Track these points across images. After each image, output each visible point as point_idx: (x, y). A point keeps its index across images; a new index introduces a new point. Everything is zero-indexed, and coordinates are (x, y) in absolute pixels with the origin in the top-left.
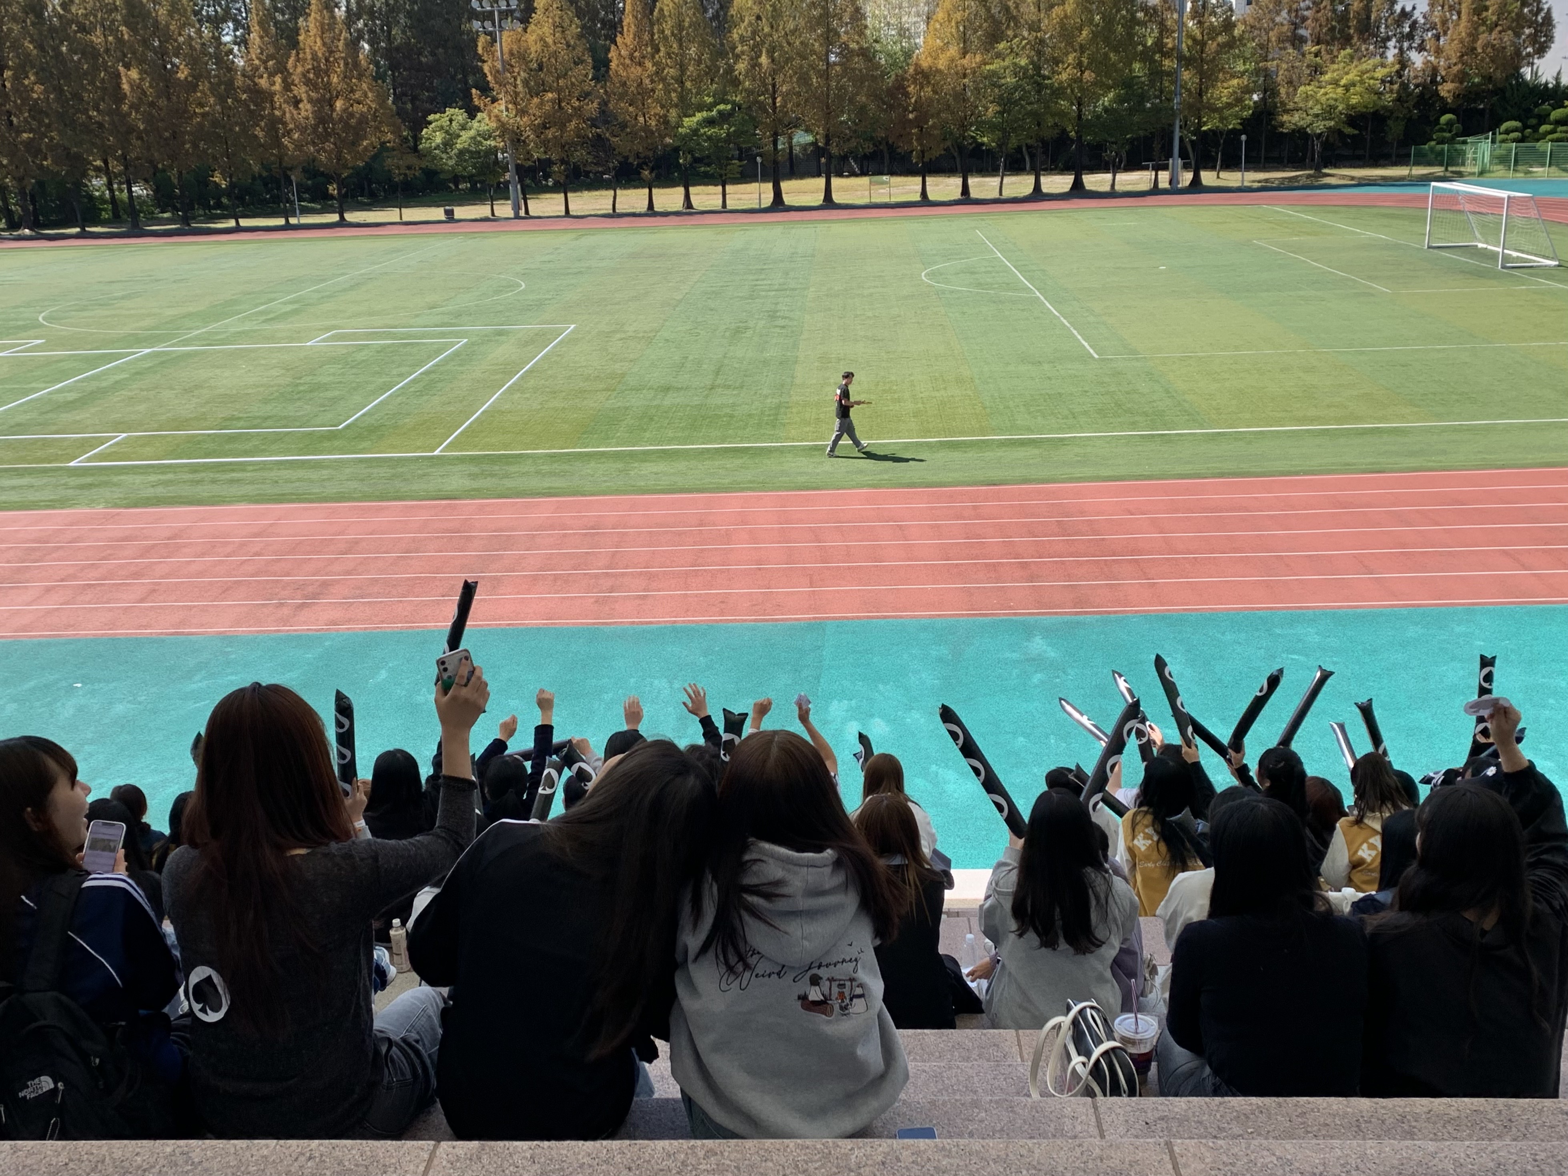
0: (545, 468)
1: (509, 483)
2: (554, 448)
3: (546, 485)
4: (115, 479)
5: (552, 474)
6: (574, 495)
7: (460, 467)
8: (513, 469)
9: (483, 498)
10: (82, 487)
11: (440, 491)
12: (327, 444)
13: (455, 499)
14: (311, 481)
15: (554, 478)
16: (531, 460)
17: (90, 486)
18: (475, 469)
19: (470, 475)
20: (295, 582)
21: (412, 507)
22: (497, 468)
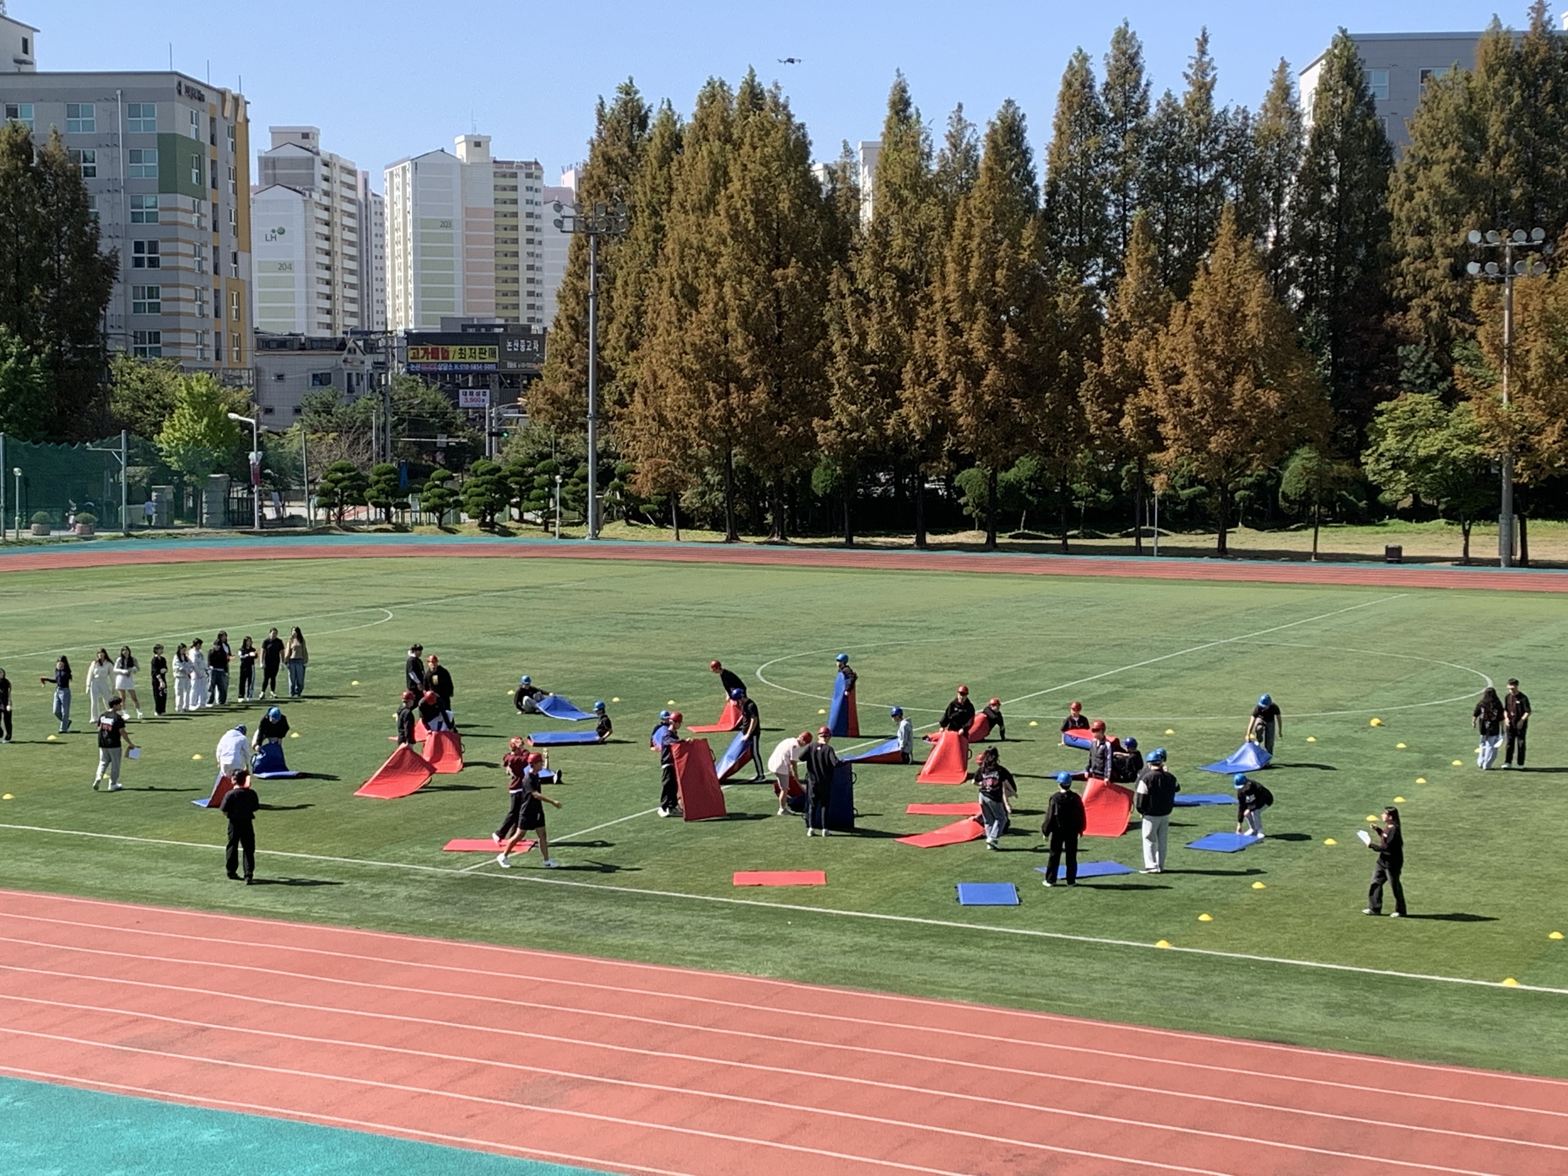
0: (1459, 1012)
1: (1390, 1029)
2: (1483, 978)
3: (1454, 1043)
4: (797, 933)
5: (1470, 1024)
6: (1499, 1069)
7: (1317, 989)
8: (1404, 1005)
9: (1340, 1051)
10: (747, 940)
11: (1271, 1025)
12: (1111, 919)
13: (1294, 1044)
14: (1074, 977)
15: (1471, 1032)
16: (1436, 994)
17: (757, 940)
18: (1337, 995)
19: (1328, 1005)
20: (1008, 1148)
21: (1221, 1048)
22: (1376, 999)
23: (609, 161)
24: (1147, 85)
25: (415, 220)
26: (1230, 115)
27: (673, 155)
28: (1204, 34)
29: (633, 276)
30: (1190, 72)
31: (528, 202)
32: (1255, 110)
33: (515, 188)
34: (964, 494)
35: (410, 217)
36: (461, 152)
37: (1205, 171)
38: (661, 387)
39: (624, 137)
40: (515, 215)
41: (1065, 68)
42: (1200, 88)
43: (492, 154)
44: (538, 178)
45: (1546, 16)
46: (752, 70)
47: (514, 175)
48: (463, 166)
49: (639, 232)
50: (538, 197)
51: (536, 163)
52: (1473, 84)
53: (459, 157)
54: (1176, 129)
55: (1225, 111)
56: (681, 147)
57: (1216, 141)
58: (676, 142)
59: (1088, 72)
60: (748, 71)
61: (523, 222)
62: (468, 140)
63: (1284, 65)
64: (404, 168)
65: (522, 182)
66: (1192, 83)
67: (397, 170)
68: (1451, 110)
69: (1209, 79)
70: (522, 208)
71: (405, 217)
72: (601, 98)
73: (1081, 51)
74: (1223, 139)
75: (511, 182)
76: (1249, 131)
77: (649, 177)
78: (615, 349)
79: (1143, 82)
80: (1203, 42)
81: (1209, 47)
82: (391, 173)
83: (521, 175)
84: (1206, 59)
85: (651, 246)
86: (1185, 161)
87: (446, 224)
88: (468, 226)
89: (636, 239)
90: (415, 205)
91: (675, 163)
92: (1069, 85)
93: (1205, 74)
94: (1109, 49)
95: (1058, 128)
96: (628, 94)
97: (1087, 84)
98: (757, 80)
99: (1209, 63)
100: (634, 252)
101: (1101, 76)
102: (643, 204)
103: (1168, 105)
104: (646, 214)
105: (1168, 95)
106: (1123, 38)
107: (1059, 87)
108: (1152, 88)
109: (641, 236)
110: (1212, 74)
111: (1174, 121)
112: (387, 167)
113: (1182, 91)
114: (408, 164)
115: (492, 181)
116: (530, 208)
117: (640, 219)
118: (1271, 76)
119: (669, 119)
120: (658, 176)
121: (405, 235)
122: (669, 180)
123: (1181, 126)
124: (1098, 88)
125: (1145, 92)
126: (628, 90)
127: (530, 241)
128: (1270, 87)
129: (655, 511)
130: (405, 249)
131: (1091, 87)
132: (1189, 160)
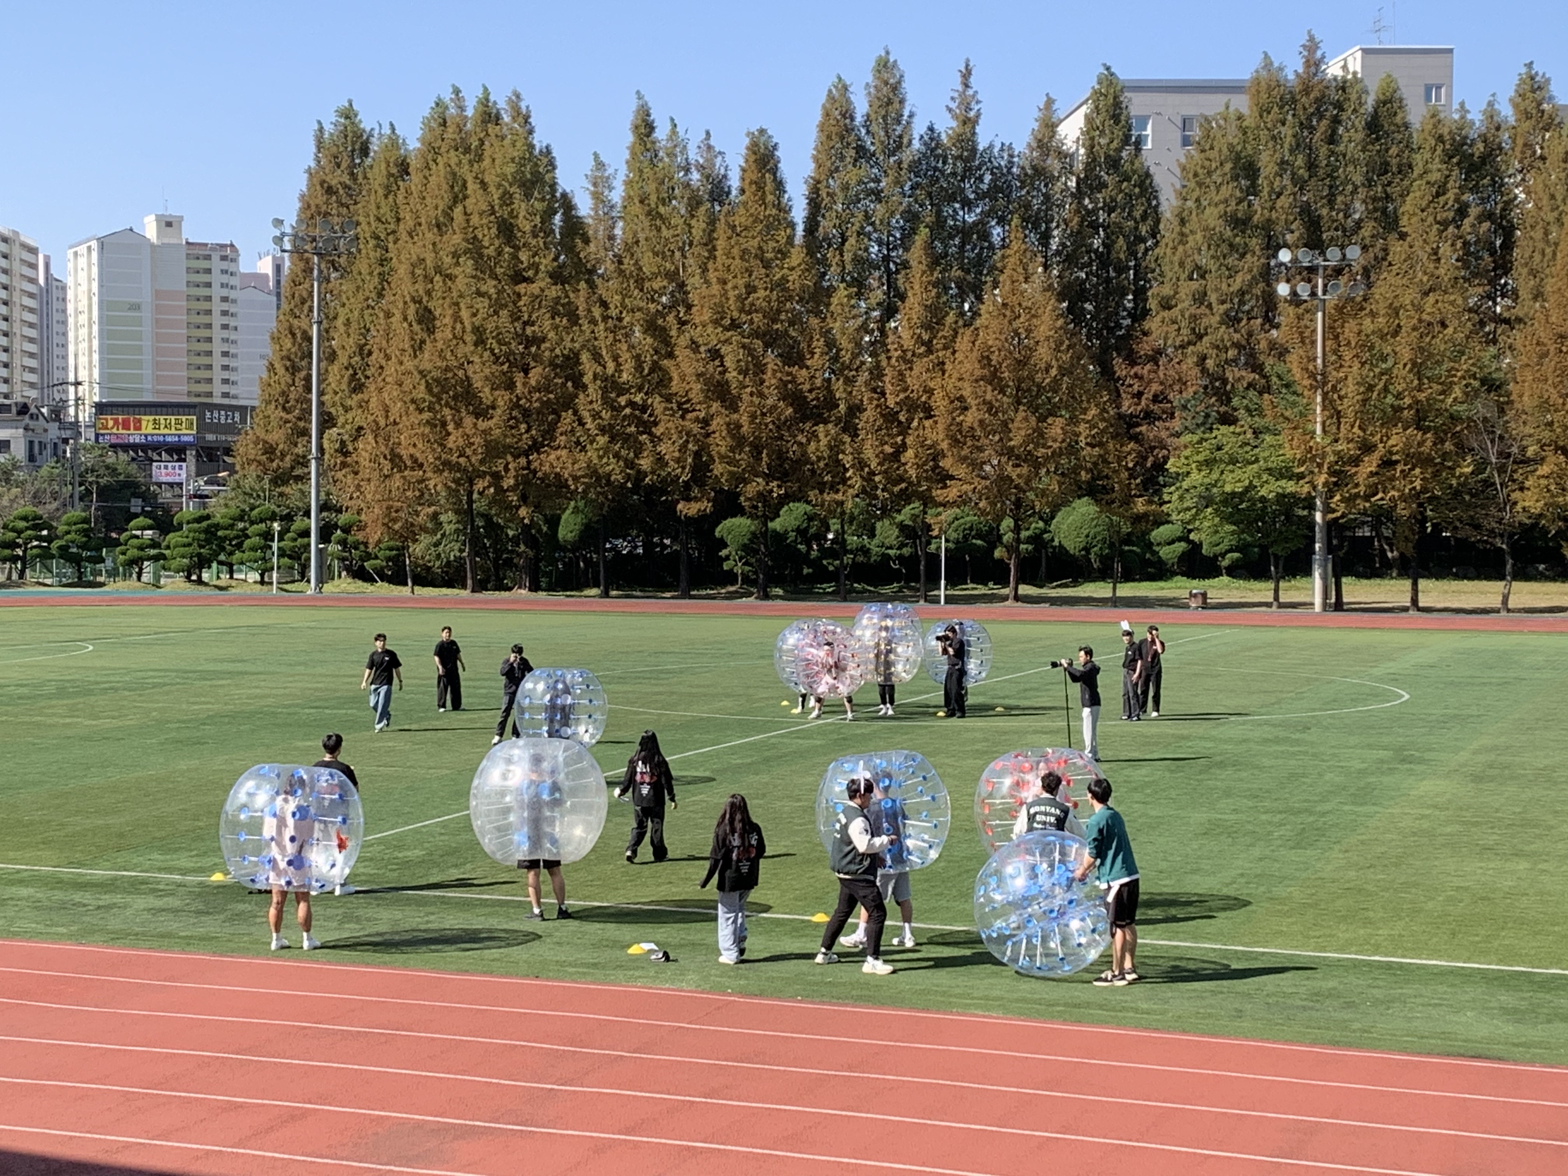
23: (330, 191)
24: (911, 116)
25: (101, 302)
26: (996, 150)
27: (401, 183)
28: (967, 66)
29: (356, 313)
30: (954, 106)
31: (222, 285)
32: (1020, 147)
33: (209, 271)
34: (725, 546)
35: (95, 299)
36: (151, 231)
37: (970, 211)
38: (395, 423)
39: (344, 165)
40: (209, 299)
41: (823, 98)
42: (965, 123)
43: (184, 237)
44: (234, 260)
45: (1319, 54)
46: (486, 89)
47: (208, 257)
48: (152, 246)
49: (362, 265)
50: (233, 281)
51: (232, 245)
52: (1245, 124)
53: (148, 236)
54: (940, 165)
55: (991, 146)
56: (408, 174)
57: (980, 179)
58: (404, 168)
59: (849, 101)
60: (481, 90)
61: (217, 306)
62: (159, 218)
63: (1050, 102)
64: (89, 248)
65: (216, 264)
66: (955, 117)
67: (82, 249)
68: (1225, 150)
69: (972, 114)
70: (217, 292)
71: (90, 299)
72: (319, 123)
73: (840, 79)
74: (988, 178)
75: (204, 264)
76: (1014, 170)
77: (373, 207)
78: (336, 393)
79: (906, 113)
80: (967, 75)
81: (972, 80)
82: (76, 254)
83: (216, 257)
84: (970, 92)
85: (376, 280)
86: (952, 199)
87: (136, 307)
88: (158, 309)
89: (360, 273)
90: (101, 286)
91: (402, 190)
92: (827, 114)
93: (968, 109)
94: (870, 78)
95: (816, 159)
96: (347, 117)
97: (848, 114)
98: (492, 98)
99: (974, 96)
100: (358, 288)
101: (861, 107)
102: (368, 235)
103: (932, 139)
104: (371, 245)
105: (931, 129)
106: (884, 66)
107: (817, 116)
108: (915, 120)
109: (365, 270)
110: (977, 108)
111: (937, 158)
112: (71, 247)
113: (946, 126)
114: (94, 244)
115: (184, 264)
116: (225, 292)
117: (364, 251)
118: (1037, 114)
119: (394, 142)
120: (383, 204)
121: (90, 319)
122: (396, 208)
123: (944, 163)
124: (859, 119)
125: (908, 123)
126: (348, 114)
127: (225, 327)
128: (1036, 125)
129: (382, 568)
130: (90, 333)
131: (852, 119)
132: (955, 200)
